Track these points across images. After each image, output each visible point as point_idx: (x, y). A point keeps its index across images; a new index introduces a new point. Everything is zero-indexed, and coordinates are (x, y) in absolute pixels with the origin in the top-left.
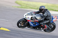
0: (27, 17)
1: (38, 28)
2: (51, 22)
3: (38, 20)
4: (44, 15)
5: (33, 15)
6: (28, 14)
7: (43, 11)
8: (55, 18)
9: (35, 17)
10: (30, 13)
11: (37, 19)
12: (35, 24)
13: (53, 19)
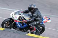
0: (14, 16)
1: (25, 30)
2: (41, 23)
3: (27, 20)
4: (34, 15)
5: (21, 14)
6: (15, 13)
7: (33, 10)
8: (46, 19)
9: (23, 17)
10: (18, 12)
11: (25, 20)
12: (22, 25)
13: (43, 19)
